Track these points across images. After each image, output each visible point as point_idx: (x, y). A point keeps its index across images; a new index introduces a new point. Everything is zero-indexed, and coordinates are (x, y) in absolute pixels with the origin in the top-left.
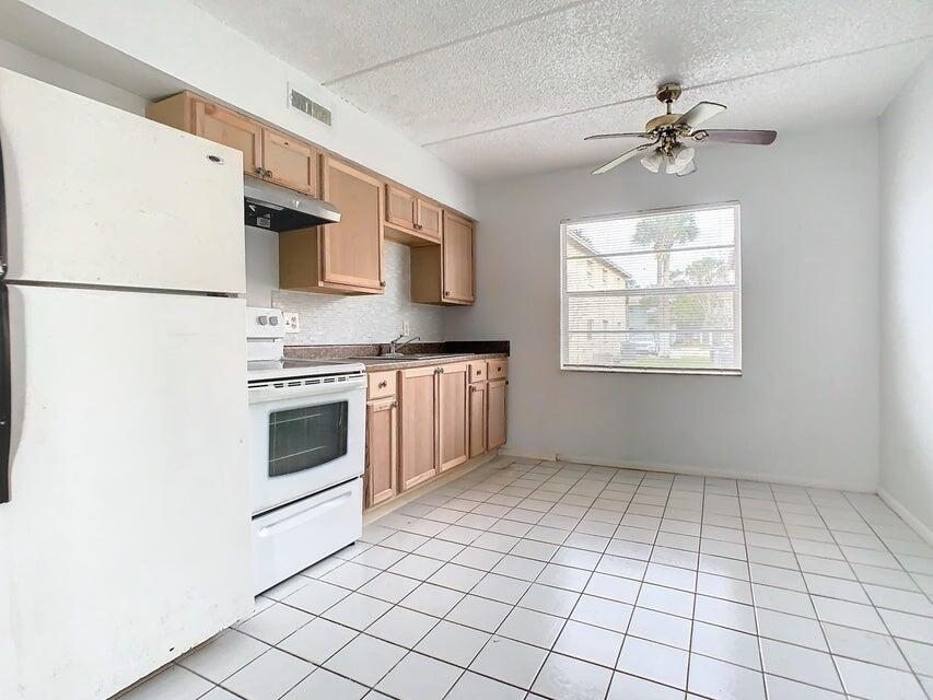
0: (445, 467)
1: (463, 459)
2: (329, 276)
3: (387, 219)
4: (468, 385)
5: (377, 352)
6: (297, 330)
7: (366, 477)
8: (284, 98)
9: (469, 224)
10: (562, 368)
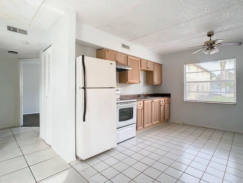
0: (154, 123)
1: (158, 121)
2: (129, 81)
3: (141, 67)
4: (160, 104)
5: (138, 96)
6: (122, 92)
7: (137, 123)
8: (120, 45)
9: (160, 66)
10: (185, 101)
